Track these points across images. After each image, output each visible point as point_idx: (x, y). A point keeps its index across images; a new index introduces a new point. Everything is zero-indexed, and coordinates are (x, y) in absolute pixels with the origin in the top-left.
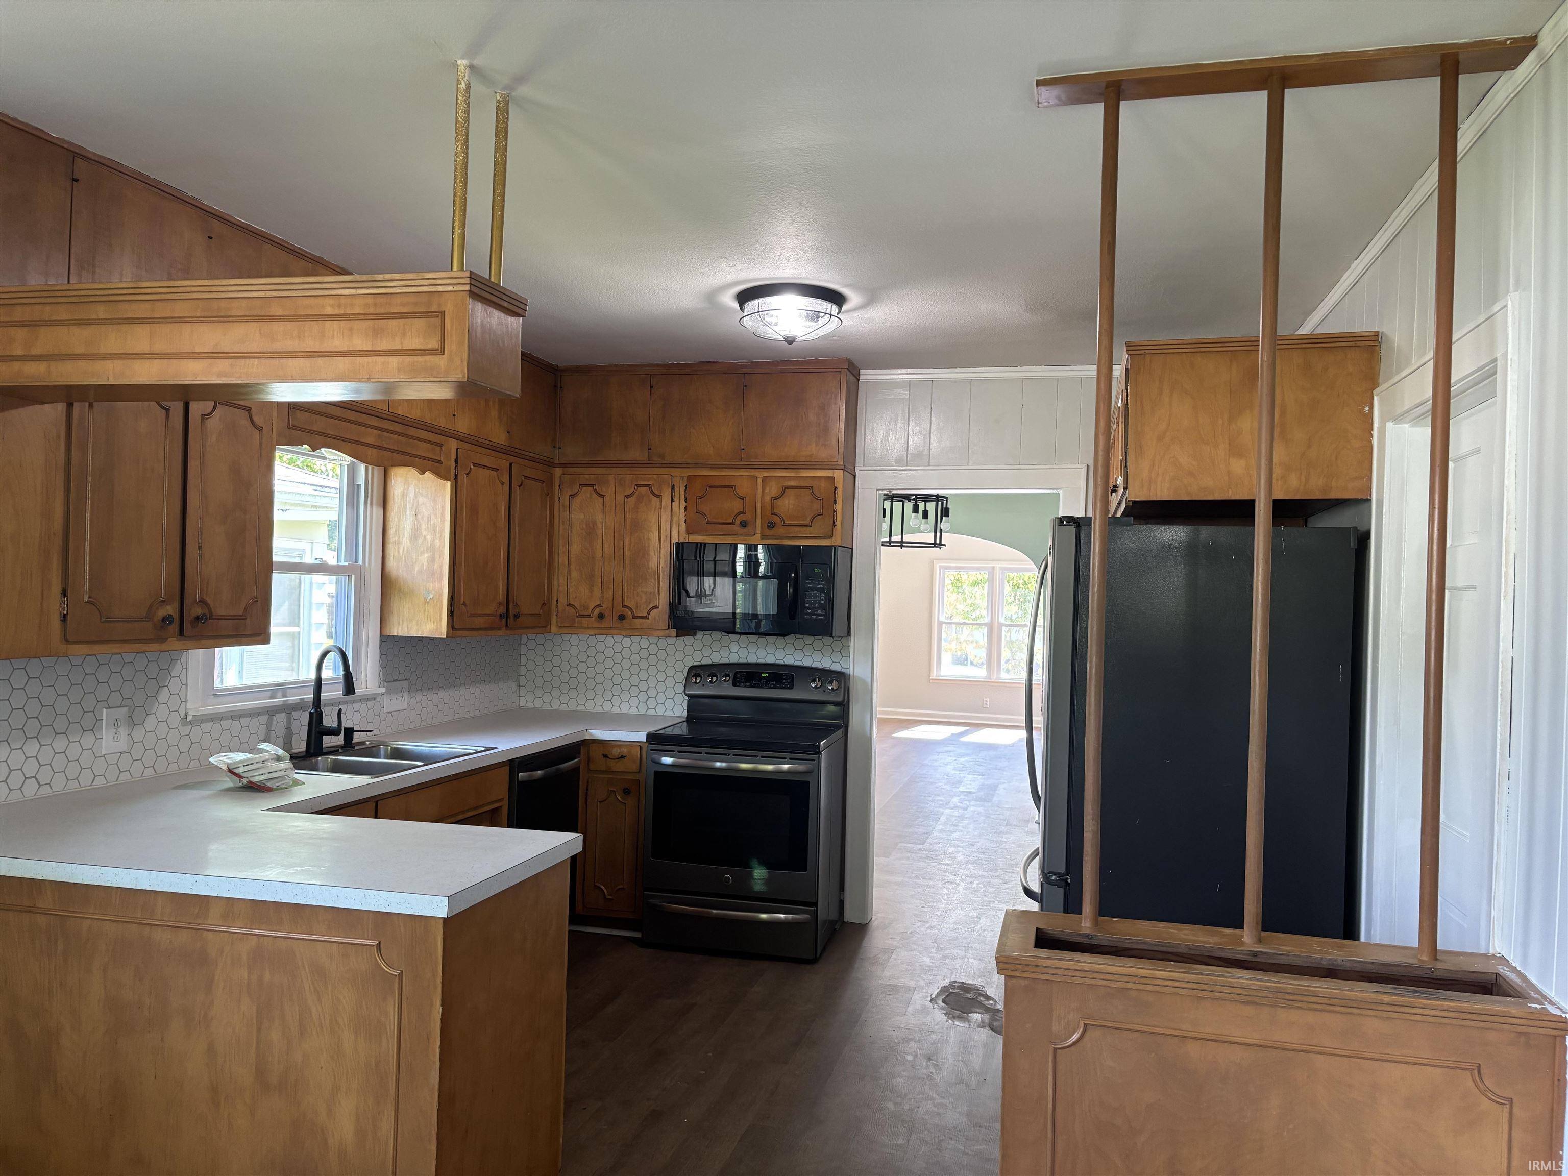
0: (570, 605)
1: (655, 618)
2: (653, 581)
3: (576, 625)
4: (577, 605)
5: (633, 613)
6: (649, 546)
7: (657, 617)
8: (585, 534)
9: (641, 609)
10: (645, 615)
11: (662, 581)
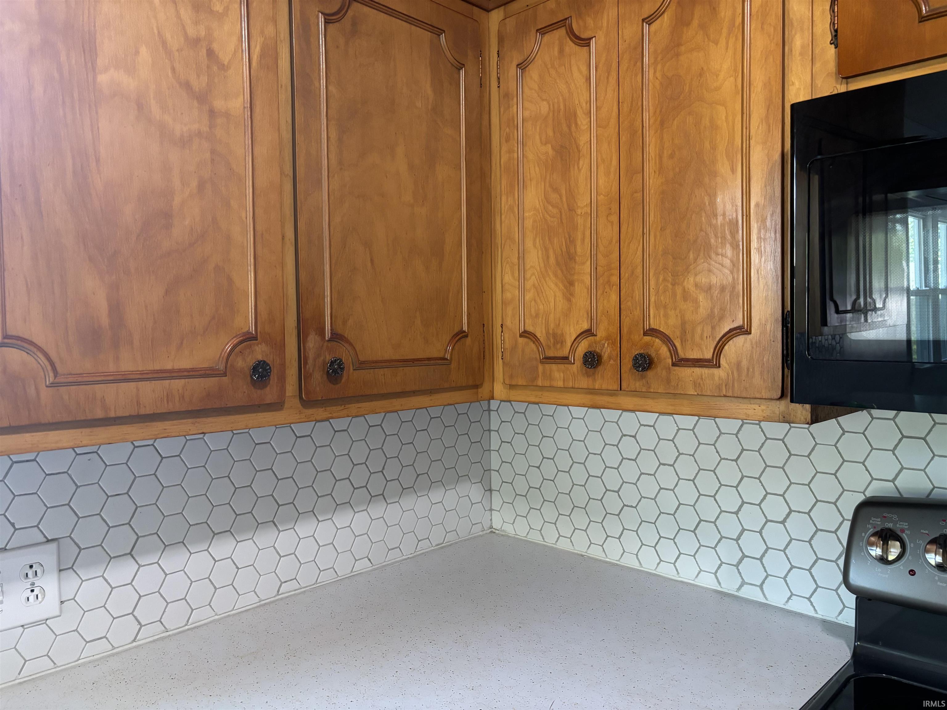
0: (525, 334)
1: (738, 365)
2: (729, 251)
3: (540, 383)
4: (540, 333)
5: (674, 351)
6: (714, 148)
7: (745, 363)
8: (551, 152)
9: (697, 338)
10: (708, 355)
11: (759, 250)
